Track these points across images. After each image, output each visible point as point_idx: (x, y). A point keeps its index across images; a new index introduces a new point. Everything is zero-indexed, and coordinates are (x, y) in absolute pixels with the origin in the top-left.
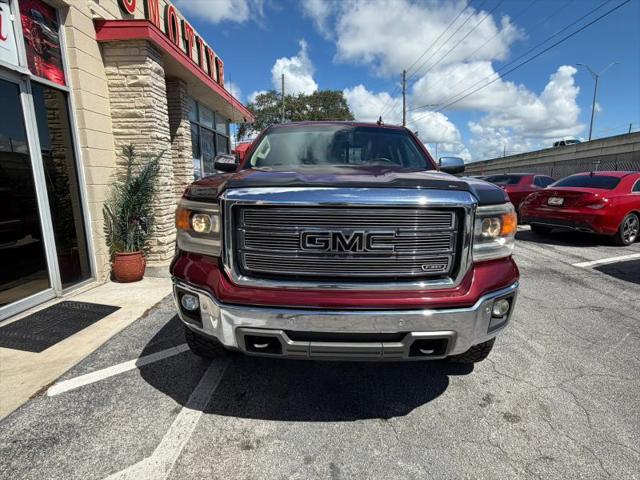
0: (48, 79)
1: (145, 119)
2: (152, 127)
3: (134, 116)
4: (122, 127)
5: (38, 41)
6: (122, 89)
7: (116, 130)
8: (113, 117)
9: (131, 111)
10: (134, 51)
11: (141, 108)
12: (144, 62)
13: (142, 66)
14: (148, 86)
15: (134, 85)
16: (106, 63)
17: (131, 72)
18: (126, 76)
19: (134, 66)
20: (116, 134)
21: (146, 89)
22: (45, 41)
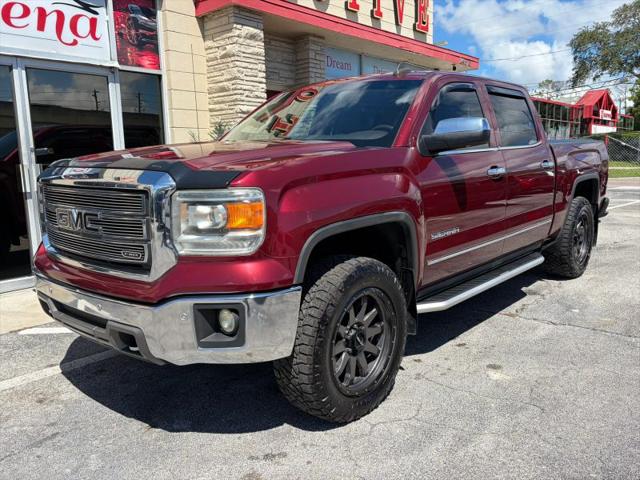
0: (140, 66)
1: (231, 92)
2: (236, 100)
3: (223, 89)
4: (215, 103)
5: (133, 32)
6: (215, 62)
7: (211, 107)
8: (209, 93)
9: (221, 84)
10: (225, 20)
11: (229, 80)
12: (230, 30)
13: (230, 34)
14: (234, 55)
15: (223, 57)
16: (204, 37)
17: (222, 43)
18: (218, 47)
19: (224, 36)
20: (211, 110)
21: (233, 59)
22: (141, 31)
